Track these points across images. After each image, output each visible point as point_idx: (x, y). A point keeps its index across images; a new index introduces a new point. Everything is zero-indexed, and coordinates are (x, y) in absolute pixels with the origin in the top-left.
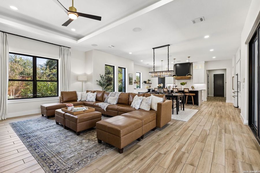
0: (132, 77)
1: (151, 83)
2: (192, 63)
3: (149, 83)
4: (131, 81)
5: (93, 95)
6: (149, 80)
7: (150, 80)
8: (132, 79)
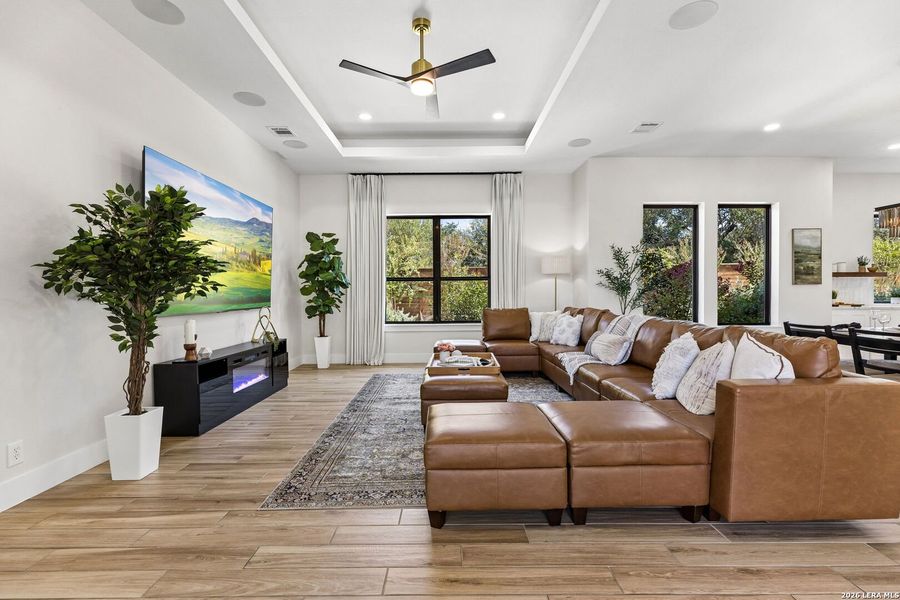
4: (811, 264)
5: (570, 325)
8: (820, 258)
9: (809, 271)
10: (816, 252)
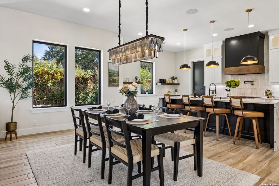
0: (117, 70)
1: (179, 84)
2: (267, 32)
3: (173, 84)
4: (115, 78)
6: (173, 78)
7: (176, 78)
8: (118, 75)
9: (114, 81)
10: (116, 73)
